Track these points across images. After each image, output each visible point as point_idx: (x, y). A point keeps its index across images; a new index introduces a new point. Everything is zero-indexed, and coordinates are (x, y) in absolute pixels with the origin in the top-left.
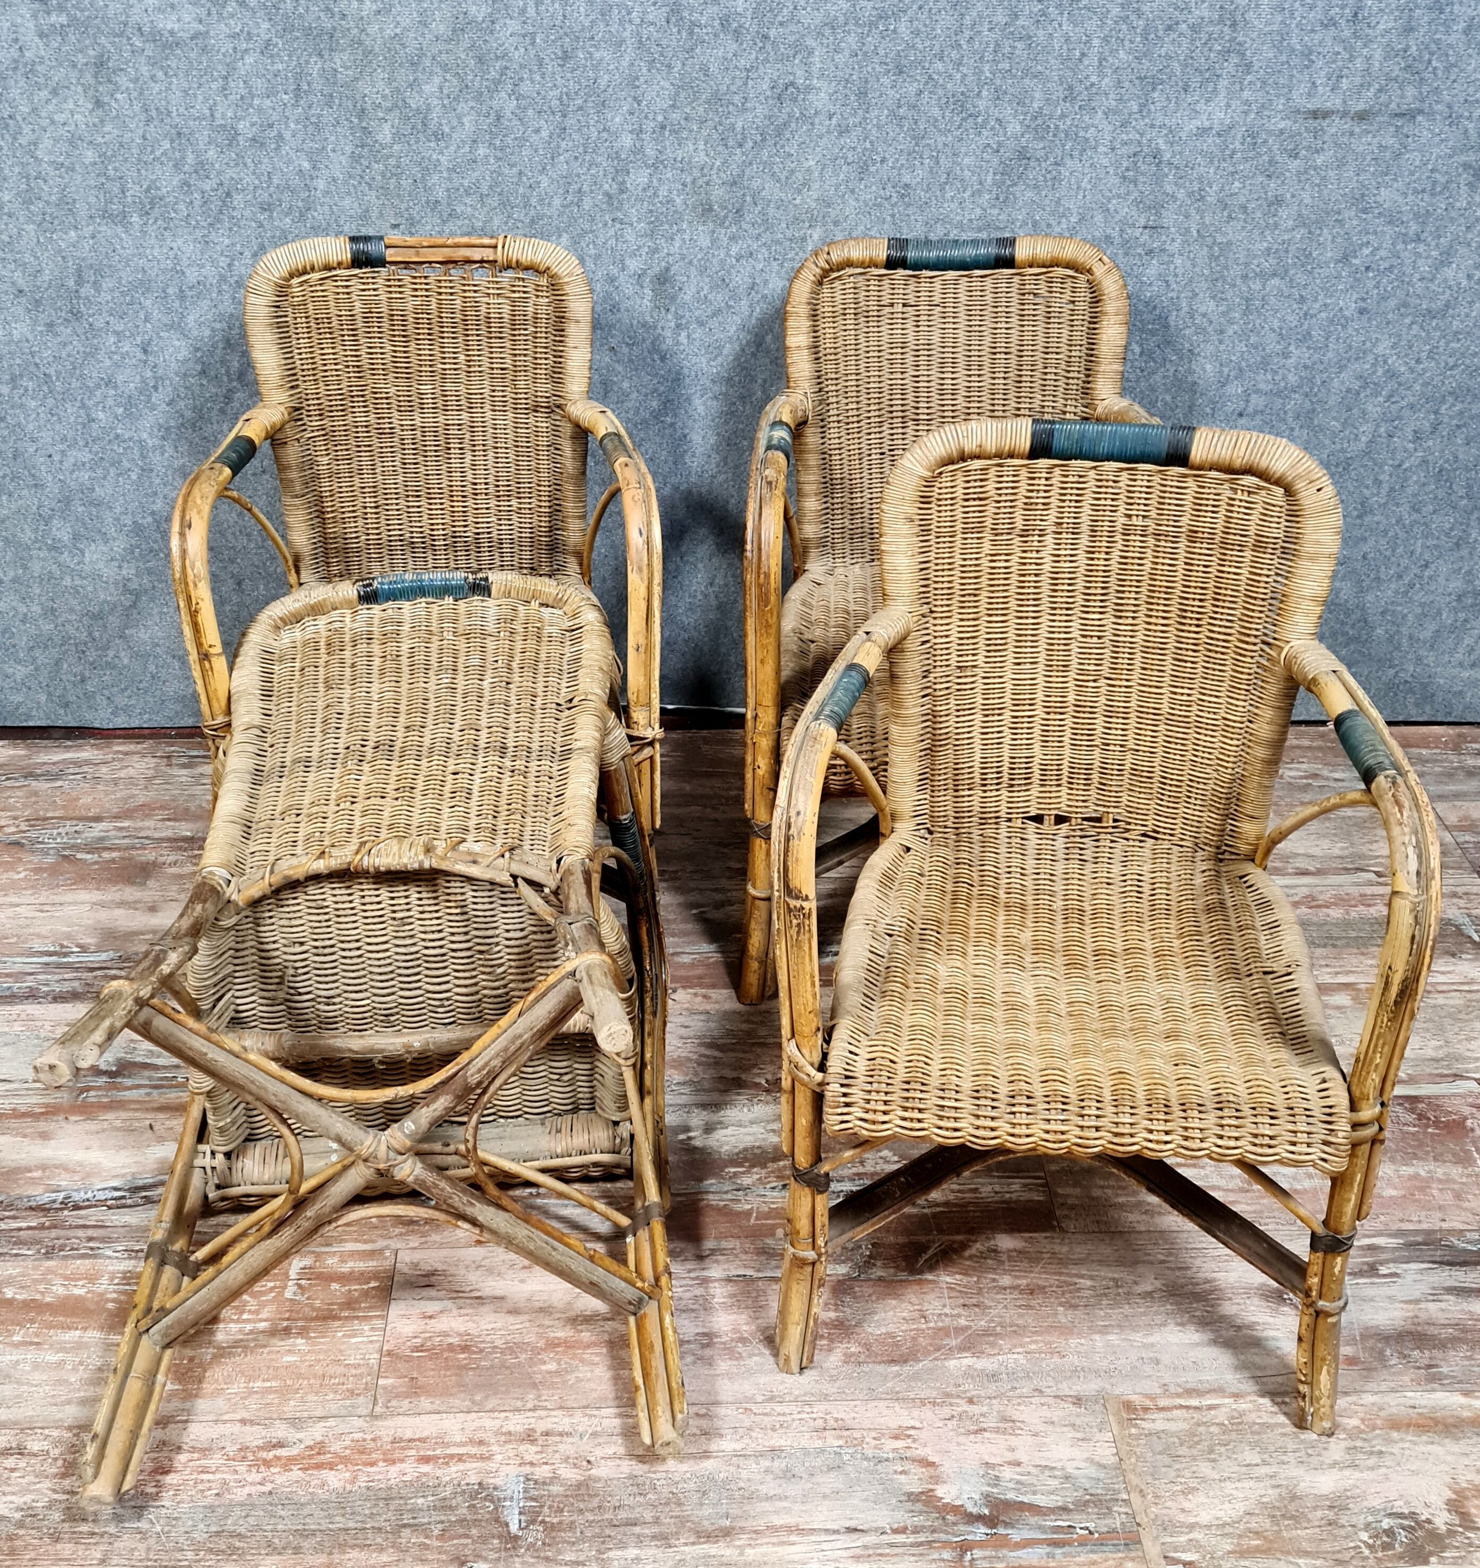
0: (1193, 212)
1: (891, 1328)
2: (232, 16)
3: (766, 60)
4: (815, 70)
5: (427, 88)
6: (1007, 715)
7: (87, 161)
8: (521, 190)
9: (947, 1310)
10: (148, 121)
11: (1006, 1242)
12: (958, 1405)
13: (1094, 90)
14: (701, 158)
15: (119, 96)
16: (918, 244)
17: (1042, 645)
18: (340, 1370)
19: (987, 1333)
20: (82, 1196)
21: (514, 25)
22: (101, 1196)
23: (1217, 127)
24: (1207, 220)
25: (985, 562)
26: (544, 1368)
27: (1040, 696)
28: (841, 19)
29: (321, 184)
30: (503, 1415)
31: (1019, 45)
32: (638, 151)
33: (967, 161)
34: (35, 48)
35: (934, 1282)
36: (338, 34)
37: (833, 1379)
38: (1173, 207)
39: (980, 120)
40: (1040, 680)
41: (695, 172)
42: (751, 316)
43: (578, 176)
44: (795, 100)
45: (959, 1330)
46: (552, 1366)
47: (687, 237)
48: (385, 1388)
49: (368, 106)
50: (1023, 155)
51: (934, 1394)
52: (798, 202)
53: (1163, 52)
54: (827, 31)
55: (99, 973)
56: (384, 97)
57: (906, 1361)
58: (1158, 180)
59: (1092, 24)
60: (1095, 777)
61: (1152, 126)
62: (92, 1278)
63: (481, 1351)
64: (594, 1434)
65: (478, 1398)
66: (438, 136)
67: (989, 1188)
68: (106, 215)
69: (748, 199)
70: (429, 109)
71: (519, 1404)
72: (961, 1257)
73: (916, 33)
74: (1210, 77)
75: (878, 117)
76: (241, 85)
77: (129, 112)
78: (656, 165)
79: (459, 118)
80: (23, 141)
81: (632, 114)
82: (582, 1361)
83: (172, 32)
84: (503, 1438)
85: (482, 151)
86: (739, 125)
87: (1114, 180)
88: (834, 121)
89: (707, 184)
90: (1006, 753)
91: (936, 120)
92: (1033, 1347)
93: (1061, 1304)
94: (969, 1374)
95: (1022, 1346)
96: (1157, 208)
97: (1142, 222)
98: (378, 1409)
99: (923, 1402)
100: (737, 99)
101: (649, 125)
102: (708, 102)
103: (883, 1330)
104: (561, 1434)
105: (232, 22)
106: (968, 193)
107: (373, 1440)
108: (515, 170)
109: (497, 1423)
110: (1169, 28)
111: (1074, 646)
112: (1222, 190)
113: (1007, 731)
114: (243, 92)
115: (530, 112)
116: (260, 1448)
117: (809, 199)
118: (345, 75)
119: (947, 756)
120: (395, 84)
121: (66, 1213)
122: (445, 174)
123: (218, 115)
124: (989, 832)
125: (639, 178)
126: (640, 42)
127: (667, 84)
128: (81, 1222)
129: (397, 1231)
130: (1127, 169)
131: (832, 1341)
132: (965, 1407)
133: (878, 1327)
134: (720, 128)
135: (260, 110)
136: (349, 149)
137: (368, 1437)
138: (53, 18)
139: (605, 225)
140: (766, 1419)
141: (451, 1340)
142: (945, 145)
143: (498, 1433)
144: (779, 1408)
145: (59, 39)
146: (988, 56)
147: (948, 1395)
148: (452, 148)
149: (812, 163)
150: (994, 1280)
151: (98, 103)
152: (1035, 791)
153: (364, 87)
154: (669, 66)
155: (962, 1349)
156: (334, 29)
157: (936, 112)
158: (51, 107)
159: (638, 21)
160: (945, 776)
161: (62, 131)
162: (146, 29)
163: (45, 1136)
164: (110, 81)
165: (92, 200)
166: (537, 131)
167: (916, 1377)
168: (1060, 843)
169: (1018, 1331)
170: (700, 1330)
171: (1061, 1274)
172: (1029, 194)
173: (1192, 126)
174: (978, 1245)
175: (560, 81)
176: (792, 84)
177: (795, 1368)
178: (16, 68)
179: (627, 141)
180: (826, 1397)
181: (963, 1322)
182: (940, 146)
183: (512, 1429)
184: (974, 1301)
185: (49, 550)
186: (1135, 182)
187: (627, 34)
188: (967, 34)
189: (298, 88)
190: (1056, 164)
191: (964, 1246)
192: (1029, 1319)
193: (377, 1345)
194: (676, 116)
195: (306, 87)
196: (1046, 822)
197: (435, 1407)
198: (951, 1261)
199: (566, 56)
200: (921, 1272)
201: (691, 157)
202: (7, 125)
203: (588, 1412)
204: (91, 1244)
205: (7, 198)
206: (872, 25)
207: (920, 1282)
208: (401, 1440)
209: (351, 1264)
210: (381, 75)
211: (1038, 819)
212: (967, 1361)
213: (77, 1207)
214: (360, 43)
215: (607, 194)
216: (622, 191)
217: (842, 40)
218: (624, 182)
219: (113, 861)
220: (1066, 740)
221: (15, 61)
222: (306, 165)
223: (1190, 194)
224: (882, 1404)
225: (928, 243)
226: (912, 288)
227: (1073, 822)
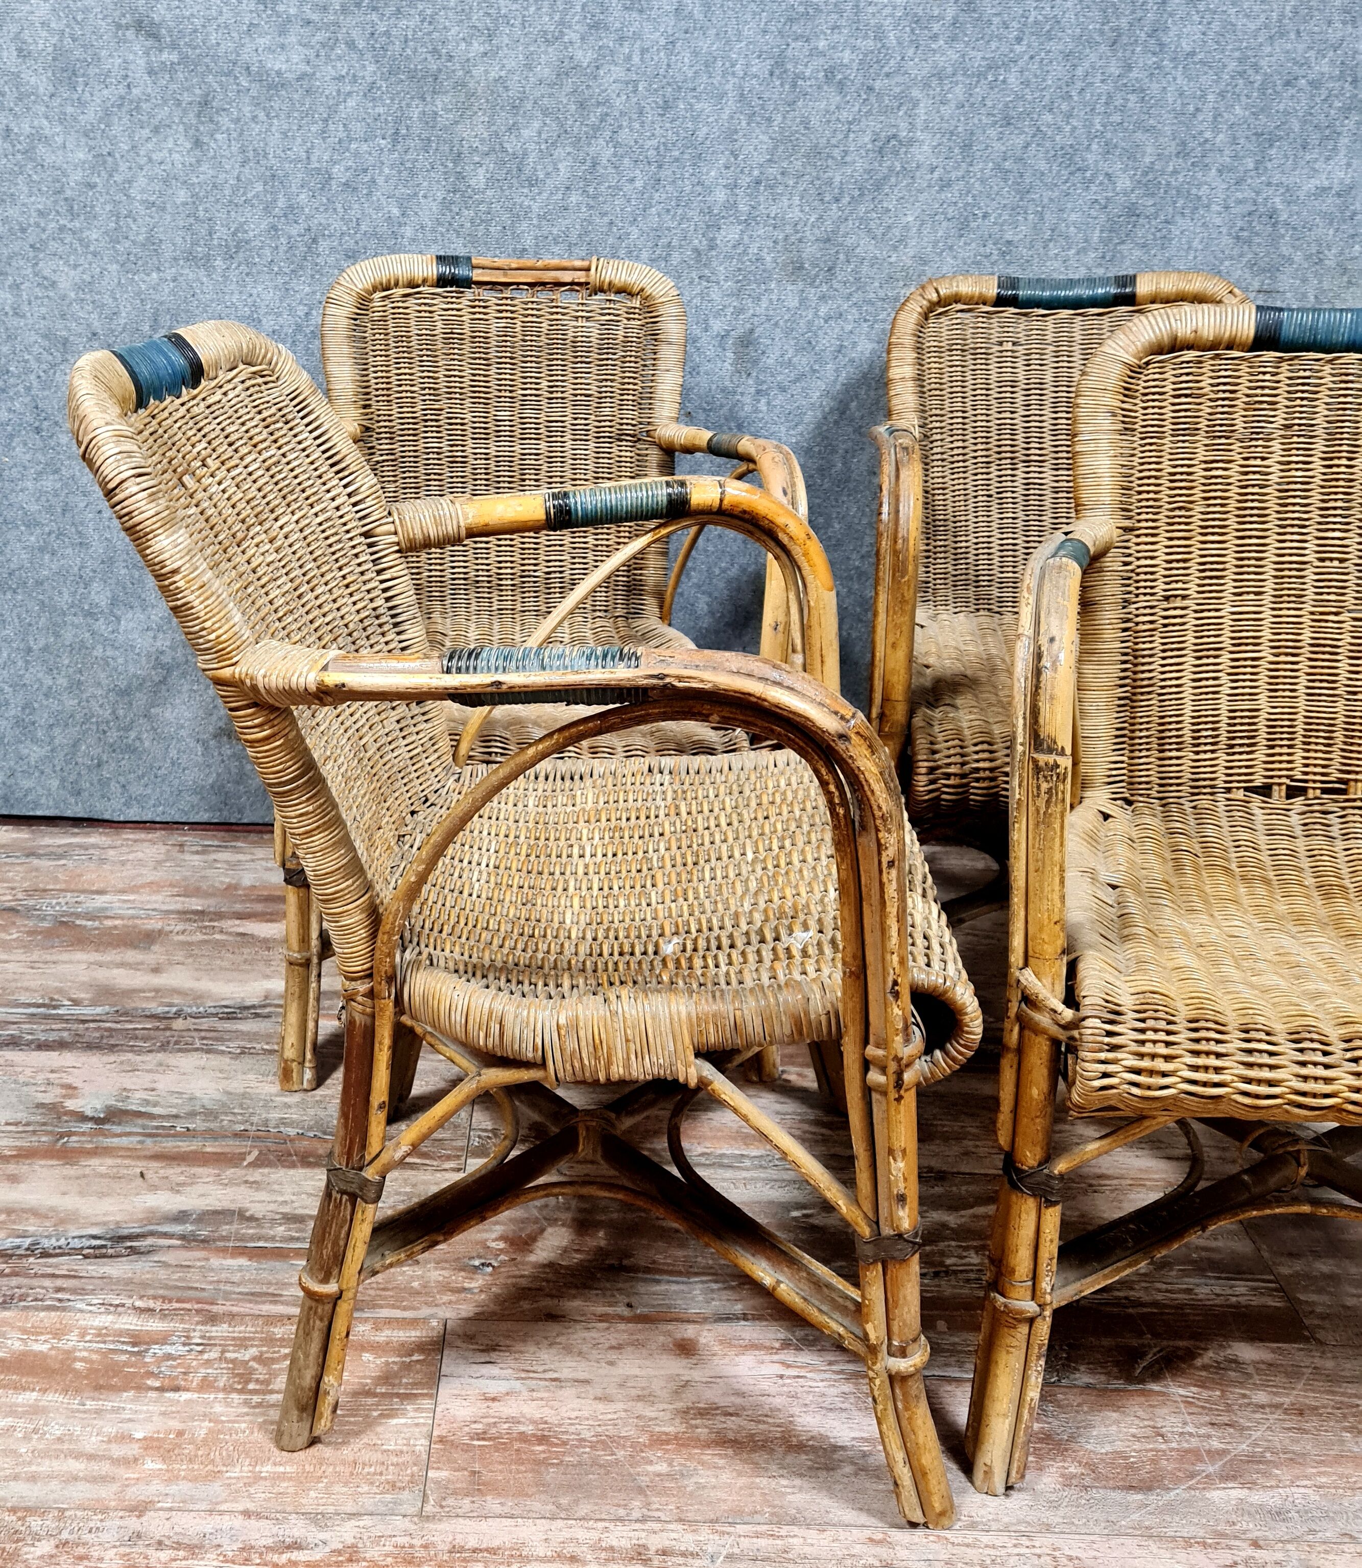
0: (1310, 275)
1: (1119, 1446)
2: (339, 58)
3: (869, 113)
4: (919, 123)
5: (526, 133)
6: (1225, 658)
7: (178, 201)
8: (611, 240)
9: (1190, 1429)
10: (244, 164)
11: (1246, 1352)
12: (1238, 1548)
13: (1208, 146)
14: (795, 214)
15: (218, 136)
16: (1030, 283)
17: (1269, 571)
18: (376, 1456)
19: (1253, 1459)
20: (53, 1242)
21: (618, 72)
22: (77, 1244)
23: (1336, 188)
24: (1325, 285)
25: (1199, 472)
26: (650, 1468)
27: (1267, 634)
28: (950, 70)
29: (408, 231)
30: (600, 1525)
31: (1133, 98)
32: (730, 206)
33: (1073, 217)
34: (143, 85)
35: (1163, 1394)
36: (442, 76)
37: (1054, 1505)
38: (1289, 270)
39: (1088, 174)
40: (1267, 614)
41: (789, 230)
42: (835, 381)
43: (669, 229)
44: (896, 153)
45: (1214, 1455)
46: (663, 1468)
47: (774, 297)
48: (437, 1482)
49: (465, 150)
50: (1132, 212)
51: (1201, 1533)
52: (893, 259)
53: (1281, 107)
54: (935, 82)
55: (92, 1025)
56: (482, 140)
57: (1150, 1489)
58: (1274, 240)
59: (1206, 79)
60: (1339, 736)
61: (1269, 184)
62: (58, 1334)
63: (565, 1443)
64: (730, 1557)
65: (564, 1501)
66: (532, 182)
67: (1206, 1290)
68: (190, 257)
69: (842, 256)
70: (525, 154)
71: (622, 1512)
72: (1191, 1366)
73: (1026, 83)
74: (1330, 134)
75: (982, 170)
76: (341, 128)
77: (227, 153)
78: (749, 221)
79: (555, 164)
80: (118, 178)
81: (727, 168)
82: (703, 1463)
83: (279, 73)
84: (603, 1555)
85: (574, 198)
86: (837, 179)
87: (1226, 241)
88: (936, 175)
89: (800, 241)
90: (1224, 707)
91: (1043, 174)
92: (1324, 1480)
93: (1345, 1429)
94: (1242, 1508)
95: (1307, 1477)
96: (1273, 270)
97: (1256, 285)
98: (428, 1508)
99: (1188, 1543)
100: (836, 153)
101: (745, 180)
102: (805, 156)
103: (1108, 1448)
104: (683, 1554)
105: (339, 65)
106: (1073, 251)
107: (425, 1547)
108: (606, 220)
109: (594, 1535)
110: (1288, 83)
111: (1310, 574)
112: (1341, 253)
113: (1224, 679)
114: (342, 135)
115: (626, 161)
116: (269, 1548)
117: (905, 257)
118: (445, 119)
119: (1150, 708)
120: (494, 128)
121: (31, 1260)
122: (535, 222)
123: (314, 158)
124: (1204, 804)
125: (730, 234)
126: (742, 95)
127: (765, 138)
128: (50, 1271)
129: (445, 1298)
130: (1242, 229)
131: (1040, 1457)
132: (1250, 1552)
133: (1102, 1443)
134: (817, 182)
135: (357, 154)
136: (440, 195)
137: (417, 1542)
138: (165, 56)
139: (691, 283)
140: (968, 1550)
141: (522, 1428)
142: (1051, 200)
143: (596, 1547)
144: (985, 1539)
145: (167, 77)
146: (1100, 108)
147: (1223, 1535)
148: (545, 195)
149: (910, 219)
150: (1244, 1396)
151: (198, 143)
152: (1260, 755)
153: (464, 131)
154: (769, 120)
155: (1225, 1478)
156: (440, 70)
157: (1043, 166)
158: (150, 146)
159: (741, 74)
160: (1148, 732)
161: (158, 170)
162: (254, 69)
163: (14, 1179)
164: (211, 121)
165: (179, 240)
166: (632, 180)
167: (1170, 1508)
168: (1295, 820)
169: (1295, 1459)
170: (857, 1434)
171: (1333, 1393)
172: (1137, 253)
173: (1311, 185)
174: (1210, 1354)
175: (658, 132)
176: (894, 136)
177: (1000, 1488)
178: (120, 106)
179: (721, 195)
180: (1048, 1528)
181: (1216, 1444)
182: (1046, 201)
183: (615, 1543)
184: (1226, 1419)
185: (85, 616)
186: (1249, 242)
187: (729, 86)
188: (1079, 85)
189: (396, 133)
190: (1167, 222)
191: (1190, 1356)
192: (1306, 1445)
193: (425, 1429)
194: (772, 171)
195: (404, 132)
196: (1275, 794)
197: (506, 1509)
198: (1178, 1369)
199: (666, 106)
200: (1142, 1381)
201: (785, 213)
202: (105, 162)
203: (718, 1527)
204: (60, 1296)
205: (95, 236)
206: (981, 75)
207: (1143, 1393)
208: (462, 1550)
209: (387, 1333)
210: (481, 117)
211: (1265, 791)
212: (1235, 1493)
213: (45, 1254)
214: (464, 85)
215: (696, 250)
216: (712, 248)
217: (949, 91)
218: (713, 239)
219: (115, 927)
220: (1301, 690)
221: (122, 98)
222: (396, 211)
223: (1308, 257)
224: (1128, 1541)
225: (1040, 282)
226: (1022, 326)
227: (1311, 793)
